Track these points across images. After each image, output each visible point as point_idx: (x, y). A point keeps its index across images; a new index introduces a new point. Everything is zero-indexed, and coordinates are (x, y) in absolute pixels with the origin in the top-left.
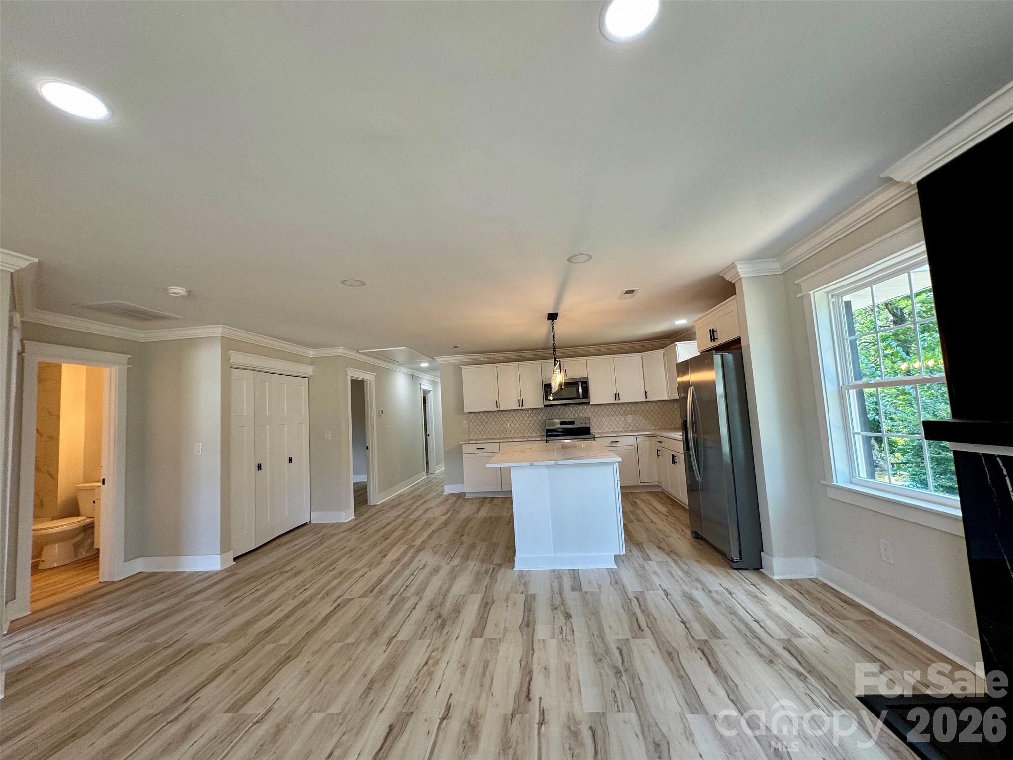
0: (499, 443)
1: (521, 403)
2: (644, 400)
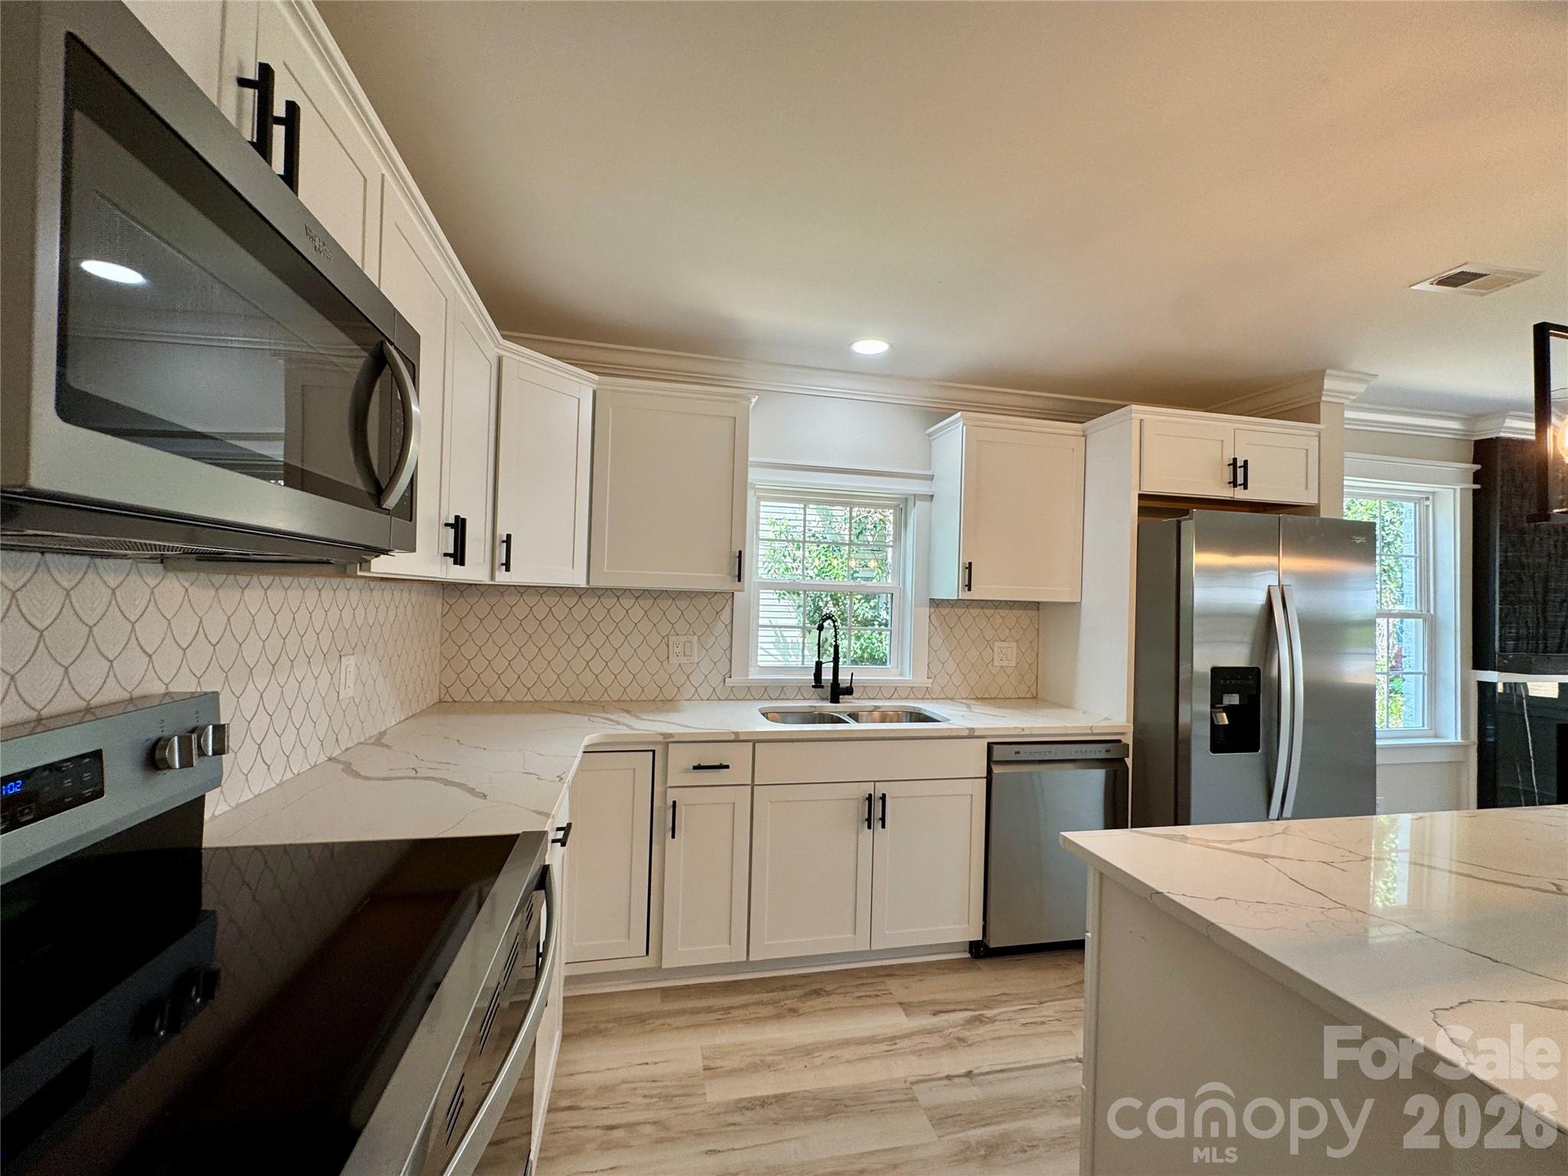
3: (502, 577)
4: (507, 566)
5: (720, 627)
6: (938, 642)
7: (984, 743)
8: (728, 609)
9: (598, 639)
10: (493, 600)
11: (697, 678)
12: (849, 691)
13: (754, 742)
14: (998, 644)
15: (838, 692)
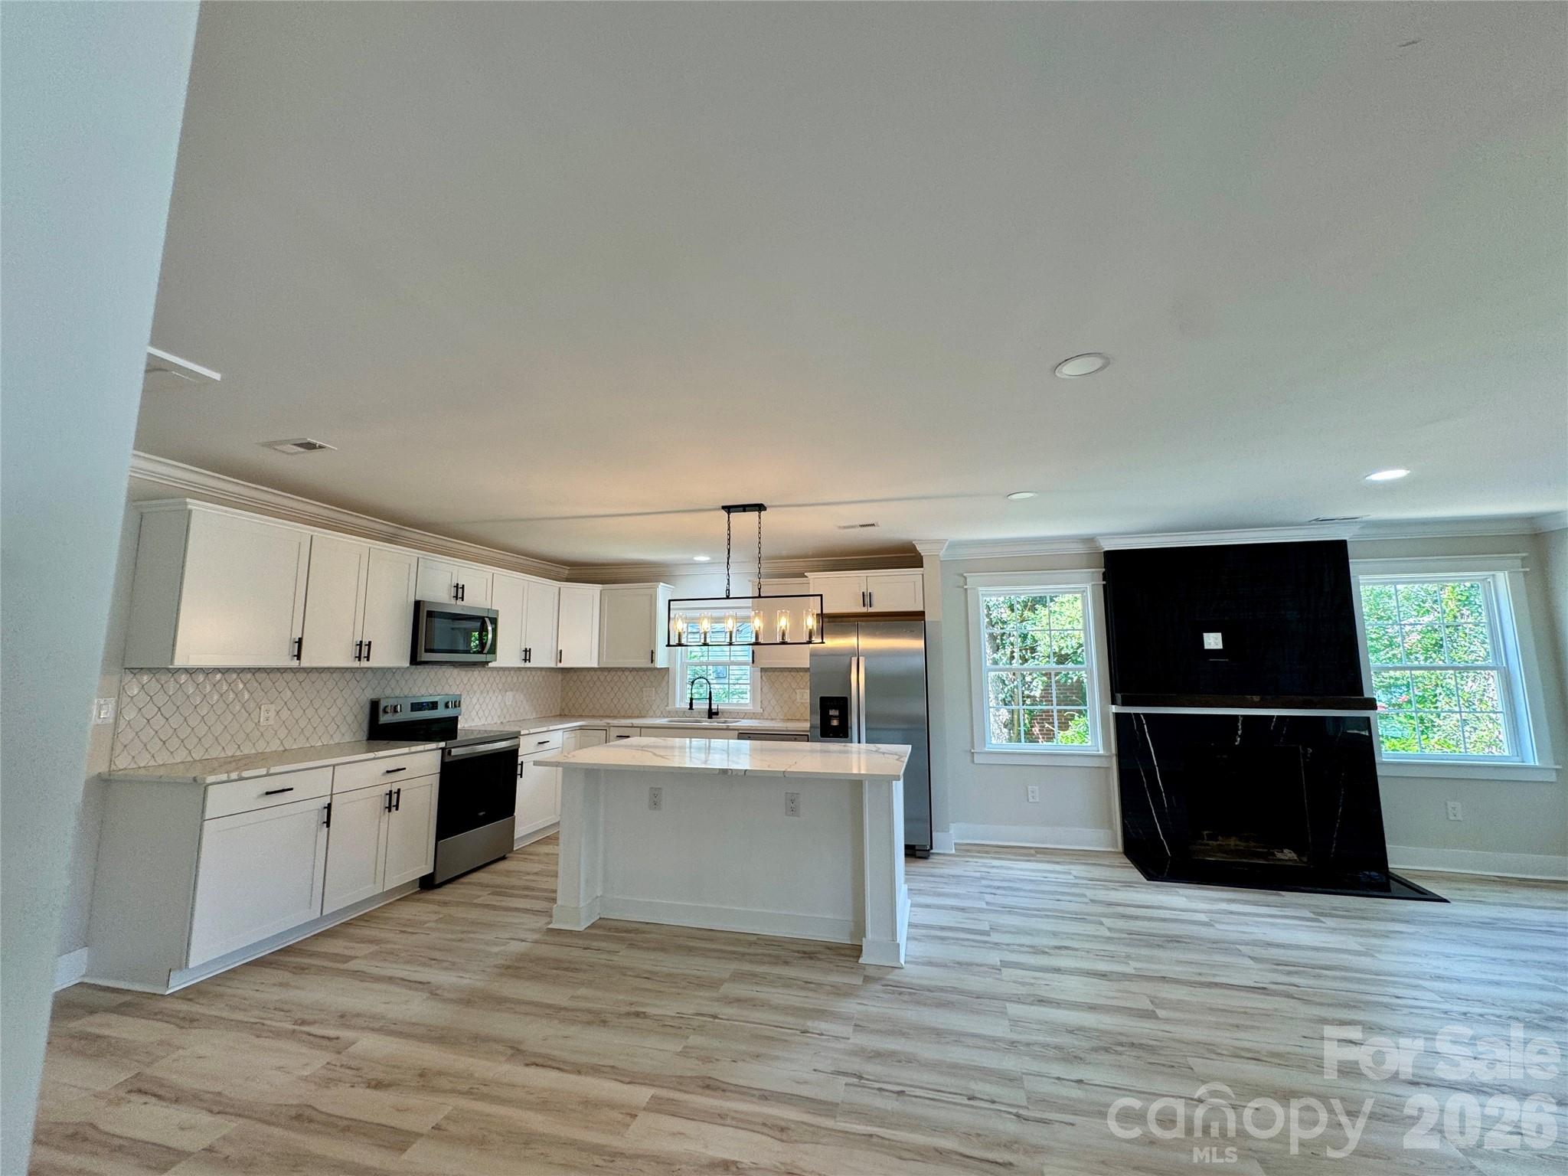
0: (334, 766)
1: (363, 650)
2: (552, 665)
3: (560, 665)
4: (560, 661)
5: (664, 683)
6: (765, 689)
7: (737, 732)
8: (667, 676)
9: (616, 689)
10: (578, 673)
11: (654, 707)
12: (717, 713)
13: (641, 727)
14: (798, 691)
15: (711, 714)
